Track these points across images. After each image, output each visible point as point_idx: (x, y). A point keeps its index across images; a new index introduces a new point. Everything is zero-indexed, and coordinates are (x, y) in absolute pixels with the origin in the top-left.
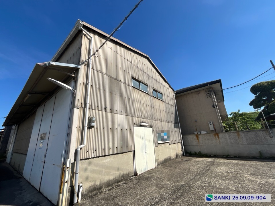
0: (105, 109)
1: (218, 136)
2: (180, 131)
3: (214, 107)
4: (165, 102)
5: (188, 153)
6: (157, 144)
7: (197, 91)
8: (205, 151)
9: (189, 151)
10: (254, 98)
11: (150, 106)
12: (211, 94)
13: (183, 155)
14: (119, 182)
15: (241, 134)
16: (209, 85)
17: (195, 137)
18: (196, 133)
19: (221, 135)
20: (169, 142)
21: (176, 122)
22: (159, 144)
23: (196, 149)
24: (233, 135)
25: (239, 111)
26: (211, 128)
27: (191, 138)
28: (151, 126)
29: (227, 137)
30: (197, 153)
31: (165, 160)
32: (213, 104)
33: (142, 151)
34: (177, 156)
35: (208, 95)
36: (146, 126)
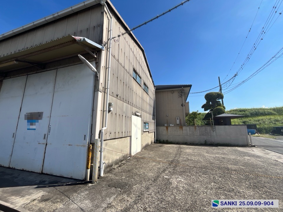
0: (117, 96)
1: (182, 128)
2: (155, 123)
3: (182, 106)
4: (149, 96)
5: (159, 141)
7: (172, 91)
8: (171, 140)
9: (159, 140)
10: (206, 103)
11: (141, 98)
12: (182, 95)
13: (155, 143)
14: (122, 161)
15: (197, 128)
16: (182, 87)
17: (165, 128)
18: (166, 125)
19: (184, 128)
20: (149, 131)
21: (154, 115)
22: (144, 132)
23: (165, 138)
24: (192, 128)
25: (198, 111)
26: (178, 122)
27: (162, 129)
28: (141, 116)
29: (188, 130)
30: (165, 141)
31: (146, 146)
32: (182, 103)
33: (135, 137)
34: (152, 143)
35: (180, 95)
36: (138, 115)
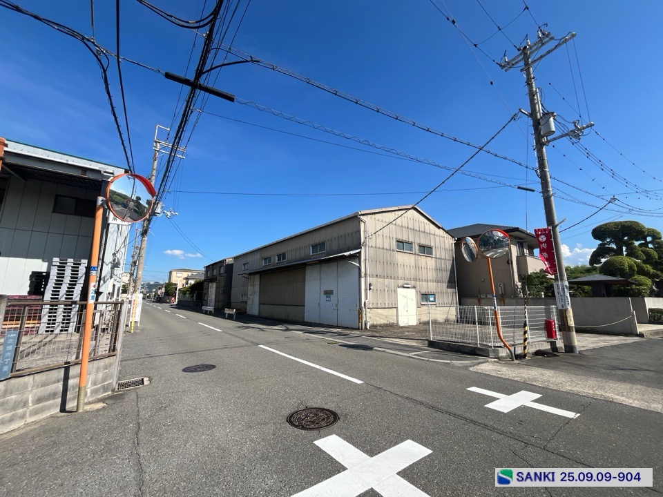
0: (377, 276)
2: (456, 292)
3: (509, 264)
4: (436, 258)
6: (420, 306)
10: (598, 247)
11: (414, 267)
13: (457, 321)
14: (387, 326)
15: (530, 301)
17: (476, 301)
19: (507, 301)
20: (436, 304)
21: (451, 281)
22: (422, 305)
26: (501, 291)
27: (472, 302)
28: (414, 287)
31: (429, 321)
32: (507, 260)
33: (404, 309)
34: (447, 320)
36: (409, 287)
